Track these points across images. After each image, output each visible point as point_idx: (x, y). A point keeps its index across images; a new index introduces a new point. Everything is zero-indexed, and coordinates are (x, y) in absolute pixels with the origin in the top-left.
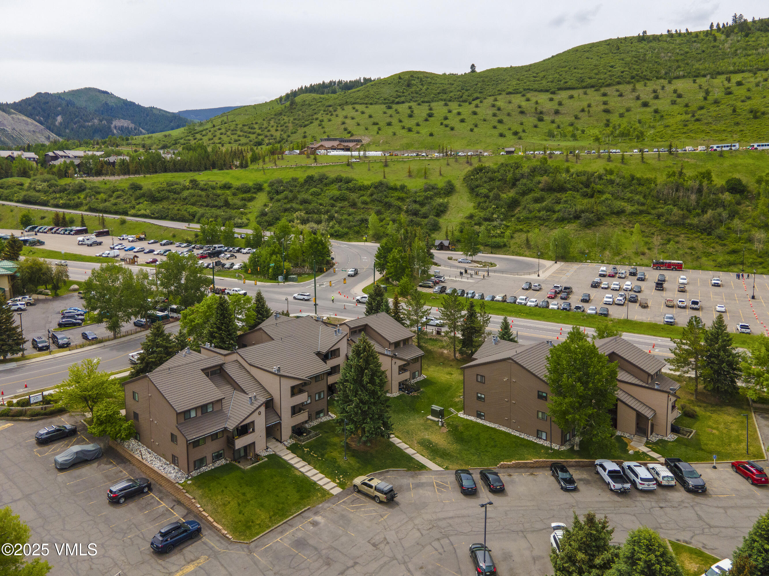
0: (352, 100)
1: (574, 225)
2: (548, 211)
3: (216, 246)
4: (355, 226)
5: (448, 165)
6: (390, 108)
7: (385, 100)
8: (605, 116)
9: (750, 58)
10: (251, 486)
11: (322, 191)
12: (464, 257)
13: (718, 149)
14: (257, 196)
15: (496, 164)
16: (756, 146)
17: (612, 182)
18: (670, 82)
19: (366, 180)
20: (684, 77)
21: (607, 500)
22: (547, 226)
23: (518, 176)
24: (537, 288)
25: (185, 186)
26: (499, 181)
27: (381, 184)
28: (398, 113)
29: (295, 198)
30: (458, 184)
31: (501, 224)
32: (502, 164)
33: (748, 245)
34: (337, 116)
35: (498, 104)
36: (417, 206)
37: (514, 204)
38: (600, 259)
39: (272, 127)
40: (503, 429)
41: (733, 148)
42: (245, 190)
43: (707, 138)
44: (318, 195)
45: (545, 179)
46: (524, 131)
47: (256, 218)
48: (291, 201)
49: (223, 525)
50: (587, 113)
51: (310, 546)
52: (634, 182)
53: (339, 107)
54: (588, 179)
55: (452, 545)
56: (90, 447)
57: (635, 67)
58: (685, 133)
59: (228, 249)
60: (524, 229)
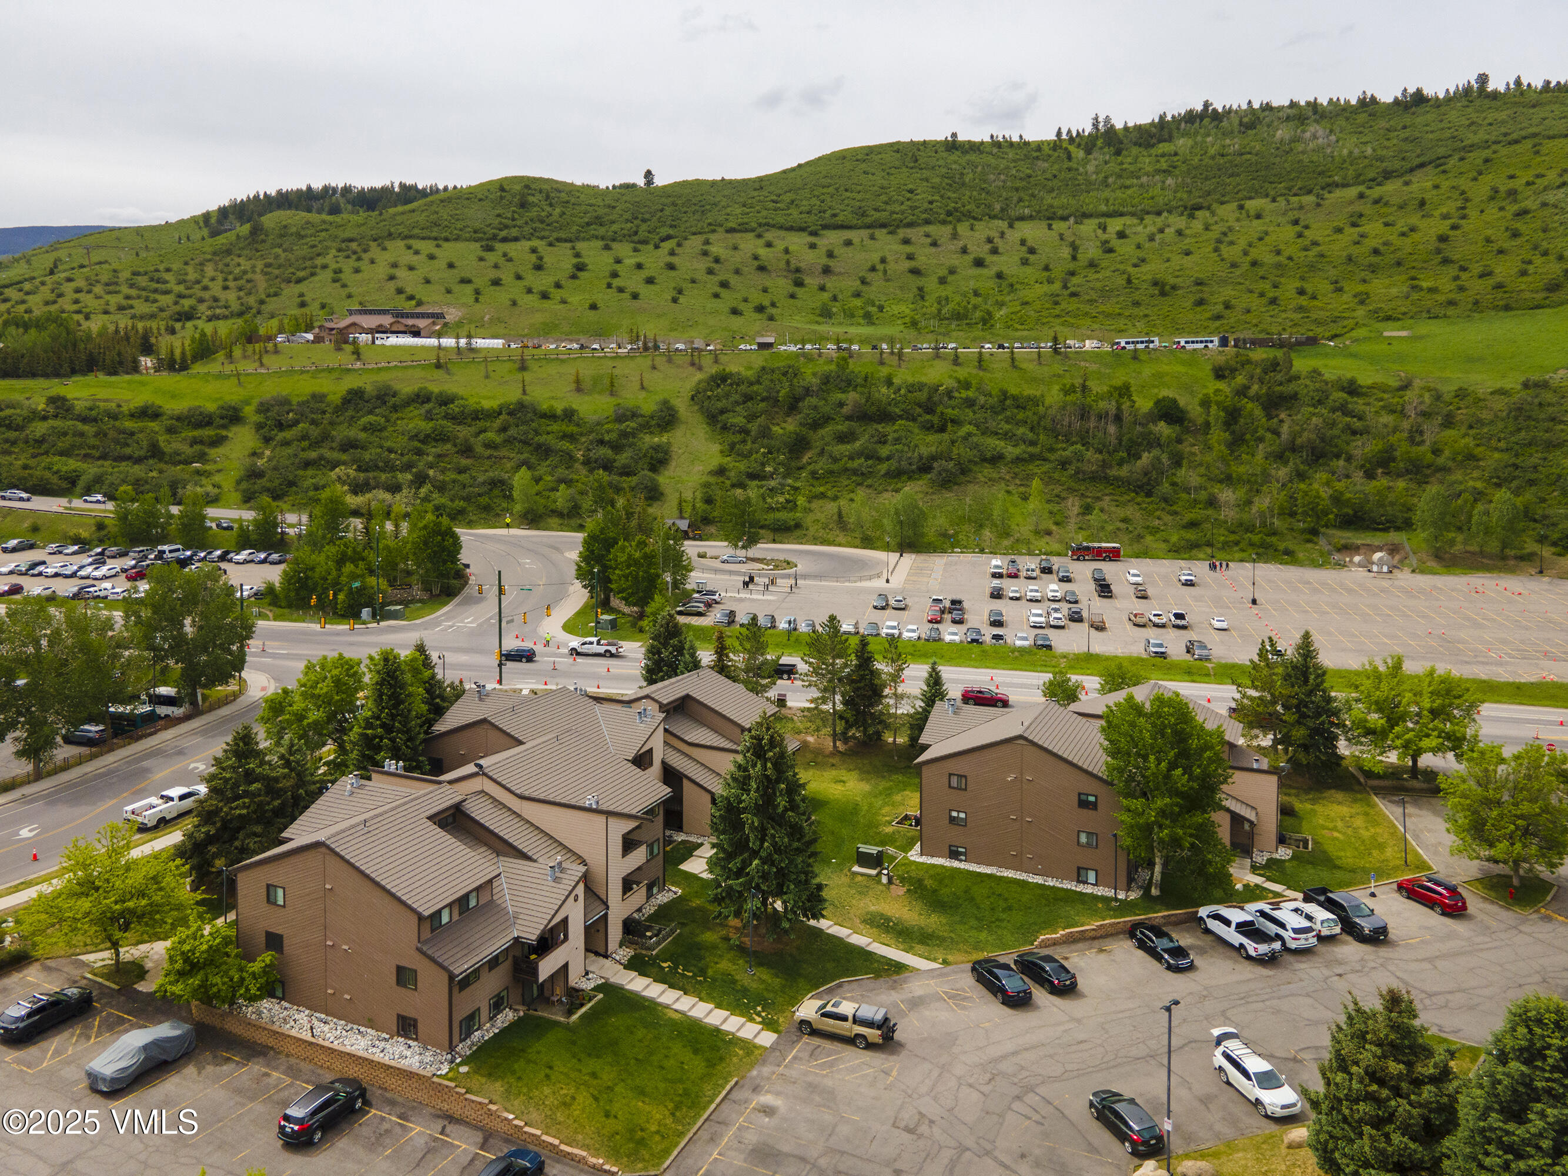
0: (401, 229)
1: (920, 482)
2: (868, 457)
3: (166, 548)
4: (480, 495)
5: (654, 368)
6: (490, 249)
7: (475, 232)
8: (914, 282)
9: (1129, 192)
10: (598, 1057)
11: (388, 421)
12: (731, 551)
13: (1131, 347)
14: (230, 435)
15: (751, 368)
16: (1182, 344)
17: (970, 403)
18: (1011, 226)
19: (485, 398)
20: (1031, 218)
21: (1250, 976)
22: (869, 486)
23: (799, 391)
24: (902, 605)
25: (34, 412)
26: (763, 400)
27: (521, 406)
28: (510, 260)
29: (325, 437)
30: (682, 406)
31: (783, 485)
32: (763, 368)
33: (1210, 512)
34: (372, 262)
35: (715, 249)
36: (605, 452)
37: (798, 445)
38: (977, 545)
39: (213, 279)
40: (1010, 874)
41: (1151, 346)
42: (198, 420)
43: (1095, 326)
44: (380, 430)
45: (852, 397)
46: (773, 305)
47: (238, 482)
48: (316, 444)
49: (585, 1147)
50: (880, 274)
51: (788, 1155)
52: (1008, 402)
53: (373, 244)
54: (930, 398)
55: (1049, 1103)
56: (165, 1030)
57: (949, 194)
58: (1058, 316)
59: (195, 554)
60: (829, 494)
